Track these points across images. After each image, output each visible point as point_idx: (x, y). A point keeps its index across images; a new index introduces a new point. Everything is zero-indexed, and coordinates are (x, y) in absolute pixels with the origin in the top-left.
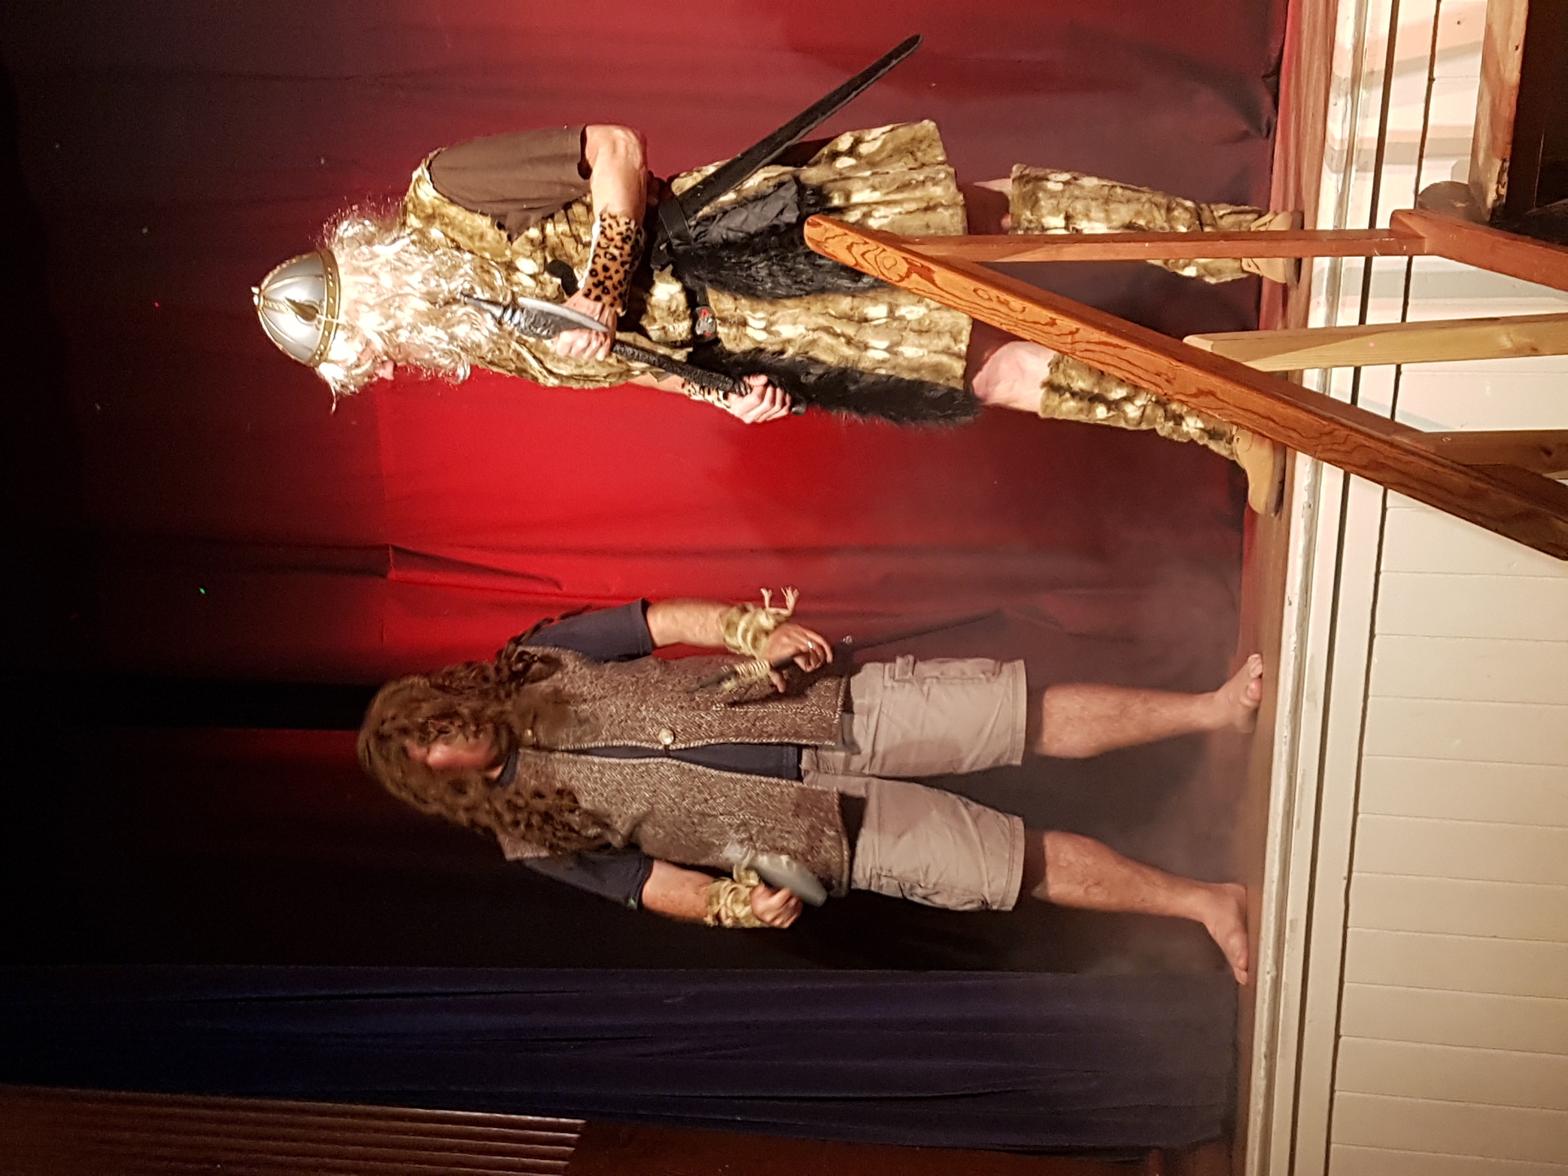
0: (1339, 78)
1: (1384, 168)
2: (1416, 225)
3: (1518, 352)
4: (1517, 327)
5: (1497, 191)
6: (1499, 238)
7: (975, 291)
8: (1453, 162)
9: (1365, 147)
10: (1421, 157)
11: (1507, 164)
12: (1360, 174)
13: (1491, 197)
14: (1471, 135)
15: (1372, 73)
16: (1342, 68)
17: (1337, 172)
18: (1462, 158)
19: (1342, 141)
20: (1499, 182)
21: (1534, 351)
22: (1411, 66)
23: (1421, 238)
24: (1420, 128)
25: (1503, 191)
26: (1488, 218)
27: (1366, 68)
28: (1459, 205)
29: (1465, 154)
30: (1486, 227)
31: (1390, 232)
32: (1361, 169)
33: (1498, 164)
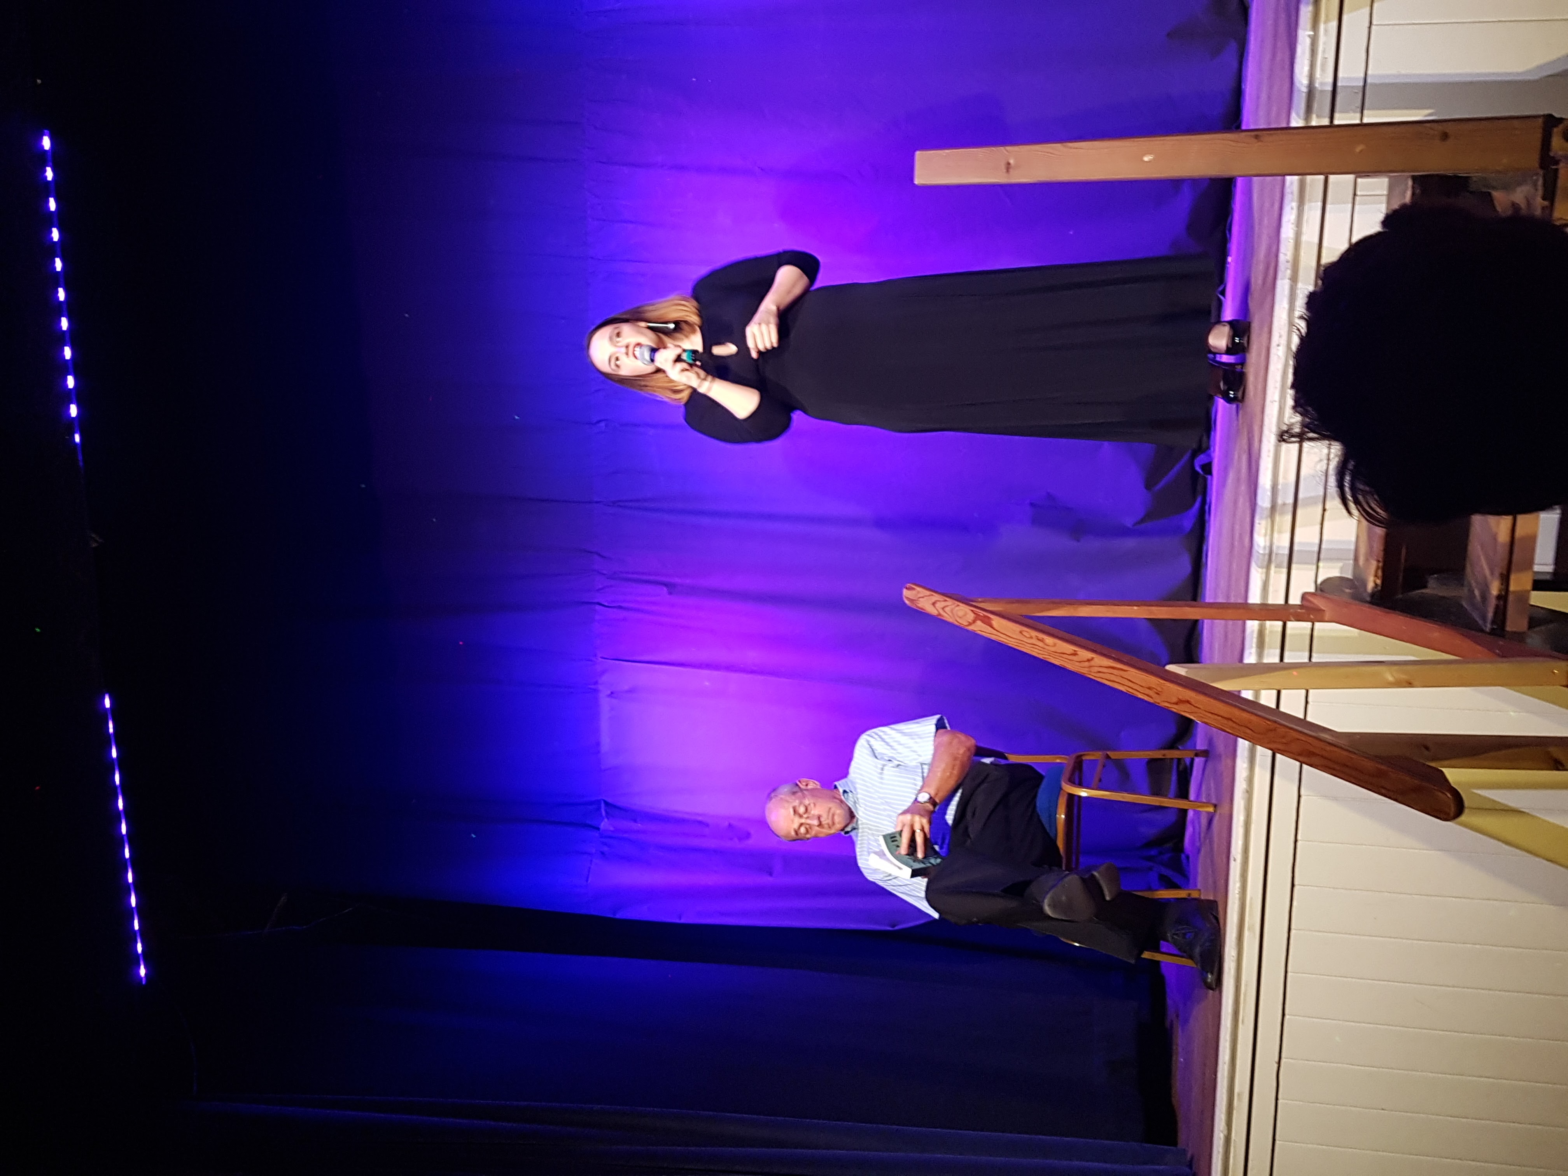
0: (1262, 508)
1: (1294, 566)
2: (1319, 603)
3: (1398, 684)
4: (1396, 668)
5: (1375, 582)
6: (1377, 613)
7: (1021, 632)
8: (1340, 564)
9: (1281, 552)
10: (1319, 560)
11: (1381, 564)
12: (1278, 569)
13: (1370, 586)
14: (1353, 547)
15: (1284, 504)
16: (1264, 500)
17: (1261, 567)
18: (1347, 562)
19: (1265, 548)
20: (1376, 576)
21: (1410, 685)
22: (1311, 501)
23: (1324, 611)
24: (1317, 541)
25: (1379, 582)
26: (1368, 599)
27: (1280, 501)
28: (1347, 591)
29: (1349, 560)
30: (1367, 605)
31: (1301, 606)
32: (1278, 566)
33: (1374, 564)
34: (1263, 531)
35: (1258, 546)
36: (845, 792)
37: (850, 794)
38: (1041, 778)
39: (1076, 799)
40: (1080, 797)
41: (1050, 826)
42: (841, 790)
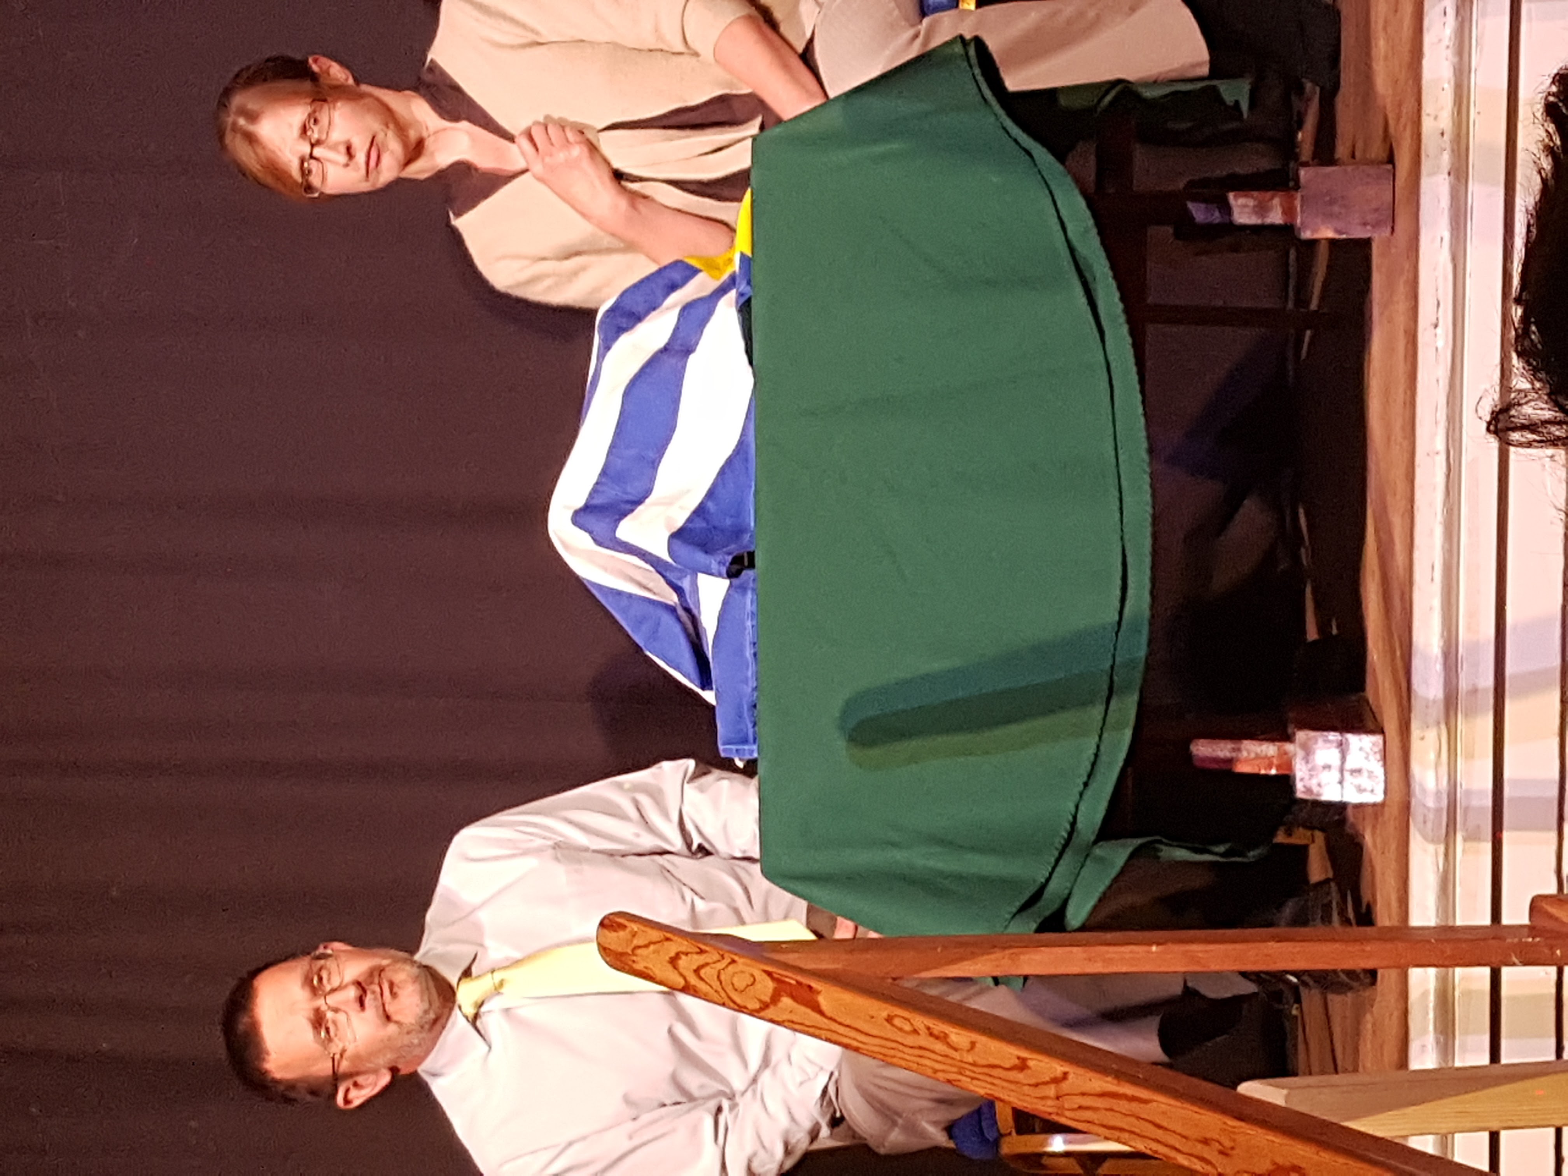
0: (1425, 700)
1: (1506, 837)
9: (1475, 802)
10: (1561, 818)
12: (1471, 844)
15: (1474, 691)
16: (1428, 686)
17: (1433, 841)
19: (1438, 793)
24: (1555, 775)
27: (1464, 684)
31: (1531, 930)
32: (1472, 837)
34: (1432, 756)
35: (1424, 791)
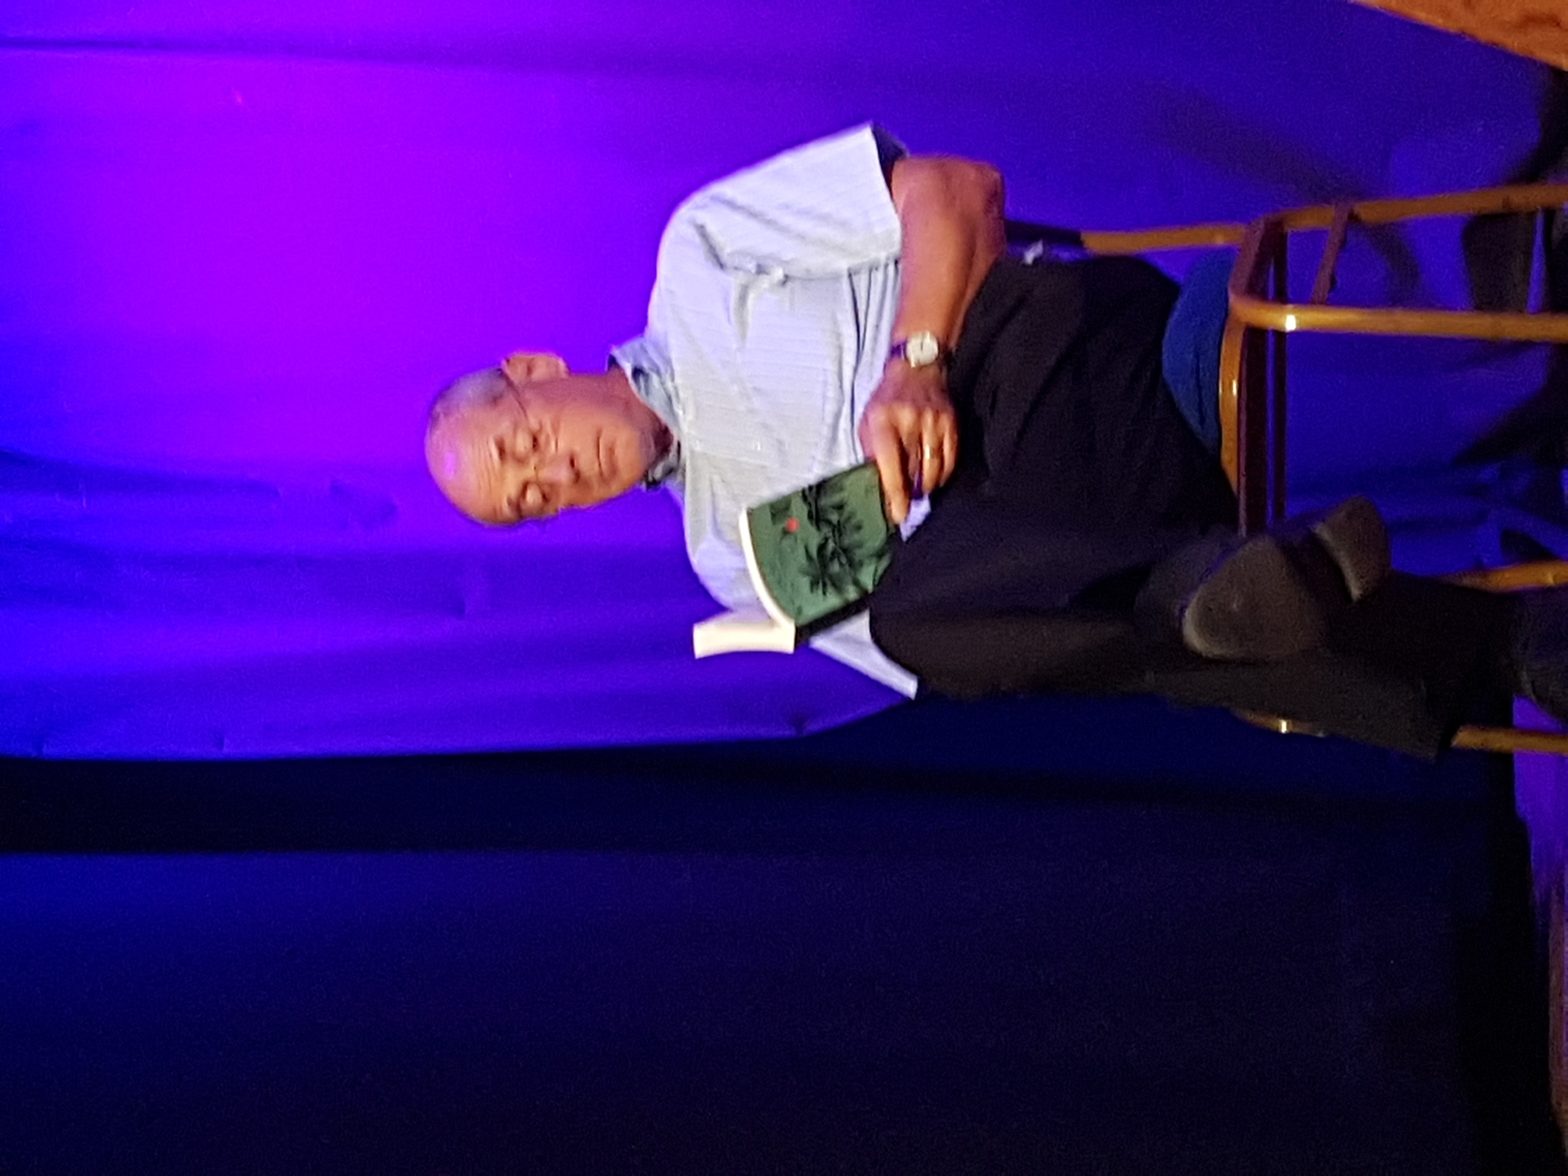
36: (637, 372)
37: (655, 379)
38: (1171, 290)
39: (1271, 340)
40: (1280, 335)
41: (1202, 421)
42: (628, 368)
